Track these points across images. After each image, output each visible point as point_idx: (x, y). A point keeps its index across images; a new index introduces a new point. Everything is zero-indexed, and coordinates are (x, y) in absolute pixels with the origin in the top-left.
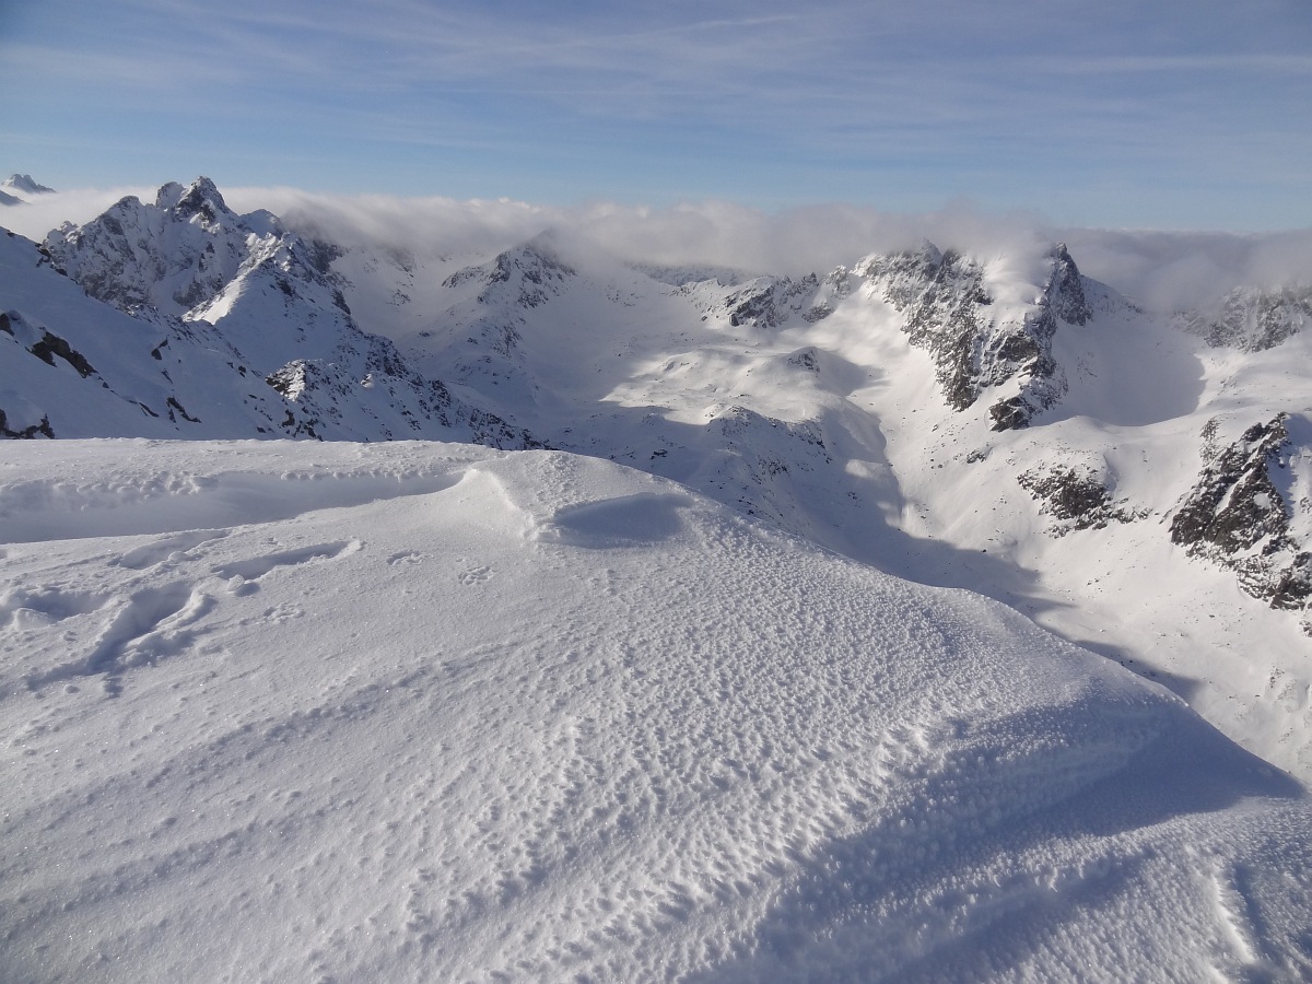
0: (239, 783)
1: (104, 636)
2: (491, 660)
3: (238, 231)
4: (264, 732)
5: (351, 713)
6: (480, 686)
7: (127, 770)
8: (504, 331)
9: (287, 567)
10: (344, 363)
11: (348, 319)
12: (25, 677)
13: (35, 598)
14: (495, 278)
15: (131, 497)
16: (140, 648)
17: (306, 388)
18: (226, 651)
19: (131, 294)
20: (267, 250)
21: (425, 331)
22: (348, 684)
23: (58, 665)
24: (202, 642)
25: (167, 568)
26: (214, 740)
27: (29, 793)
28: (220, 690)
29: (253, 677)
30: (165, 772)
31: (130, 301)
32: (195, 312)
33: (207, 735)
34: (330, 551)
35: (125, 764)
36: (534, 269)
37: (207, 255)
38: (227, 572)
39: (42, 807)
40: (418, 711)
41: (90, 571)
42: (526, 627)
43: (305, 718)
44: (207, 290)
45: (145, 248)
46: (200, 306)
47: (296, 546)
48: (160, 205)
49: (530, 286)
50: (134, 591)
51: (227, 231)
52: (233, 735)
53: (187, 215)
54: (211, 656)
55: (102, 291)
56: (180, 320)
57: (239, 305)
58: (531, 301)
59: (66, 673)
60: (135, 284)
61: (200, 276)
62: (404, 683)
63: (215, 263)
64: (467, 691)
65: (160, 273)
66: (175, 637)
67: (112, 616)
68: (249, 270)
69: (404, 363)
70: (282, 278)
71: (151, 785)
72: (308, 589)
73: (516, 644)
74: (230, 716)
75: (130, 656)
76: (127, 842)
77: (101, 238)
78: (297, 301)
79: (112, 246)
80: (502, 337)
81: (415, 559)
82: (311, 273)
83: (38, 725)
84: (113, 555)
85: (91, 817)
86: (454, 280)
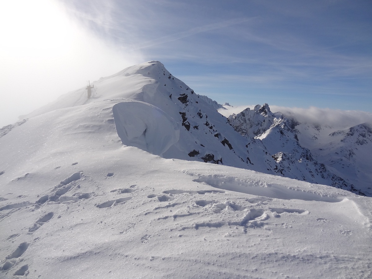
0: (273, 267)
1: (244, 218)
2: (350, 261)
3: (272, 117)
4: (280, 256)
5: (304, 260)
6: (346, 268)
7: (248, 252)
8: (349, 151)
9: (288, 213)
10: (294, 155)
11: (298, 142)
12: (228, 222)
13: (231, 204)
14: (348, 135)
15: (251, 185)
16: (252, 223)
17: (282, 160)
18: (271, 231)
19: (244, 131)
20: (278, 122)
21: (321, 148)
22: (304, 252)
23: (235, 221)
24: (266, 227)
25: (258, 205)
26: (268, 253)
27: (227, 249)
28: (270, 240)
29: (278, 240)
30: (256, 256)
31: (243, 132)
32: (257, 136)
33: (266, 251)
34: (300, 212)
35: (247, 251)
36: (364, 133)
37: (263, 123)
38: (273, 210)
39: (230, 253)
40: (325, 268)
41: (242, 201)
42: (364, 255)
43: (292, 257)
44: (261, 131)
45: (249, 120)
46: (259, 135)
47: (290, 208)
48: (255, 110)
49: (361, 138)
50: (251, 208)
51: (269, 117)
52: (272, 254)
53: (260, 113)
54: (268, 231)
55: (238, 130)
56: (253, 138)
57: (268, 136)
58: (361, 143)
59: (236, 224)
60: (245, 129)
61: (260, 128)
62: (321, 258)
63: (265, 125)
64: (342, 268)
65: (251, 126)
66: (260, 223)
67: (246, 213)
68: (273, 127)
69: (312, 157)
70: (281, 130)
71: (252, 258)
72: (293, 221)
73: (360, 259)
74: (272, 248)
75: (249, 224)
76: (246, 270)
77: (240, 117)
78: (284, 136)
79: (242, 119)
80: (348, 153)
81: (325, 221)
82: (289, 129)
83: (230, 234)
84: (247, 198)
85: (239, 261)
86: (333, 134)
